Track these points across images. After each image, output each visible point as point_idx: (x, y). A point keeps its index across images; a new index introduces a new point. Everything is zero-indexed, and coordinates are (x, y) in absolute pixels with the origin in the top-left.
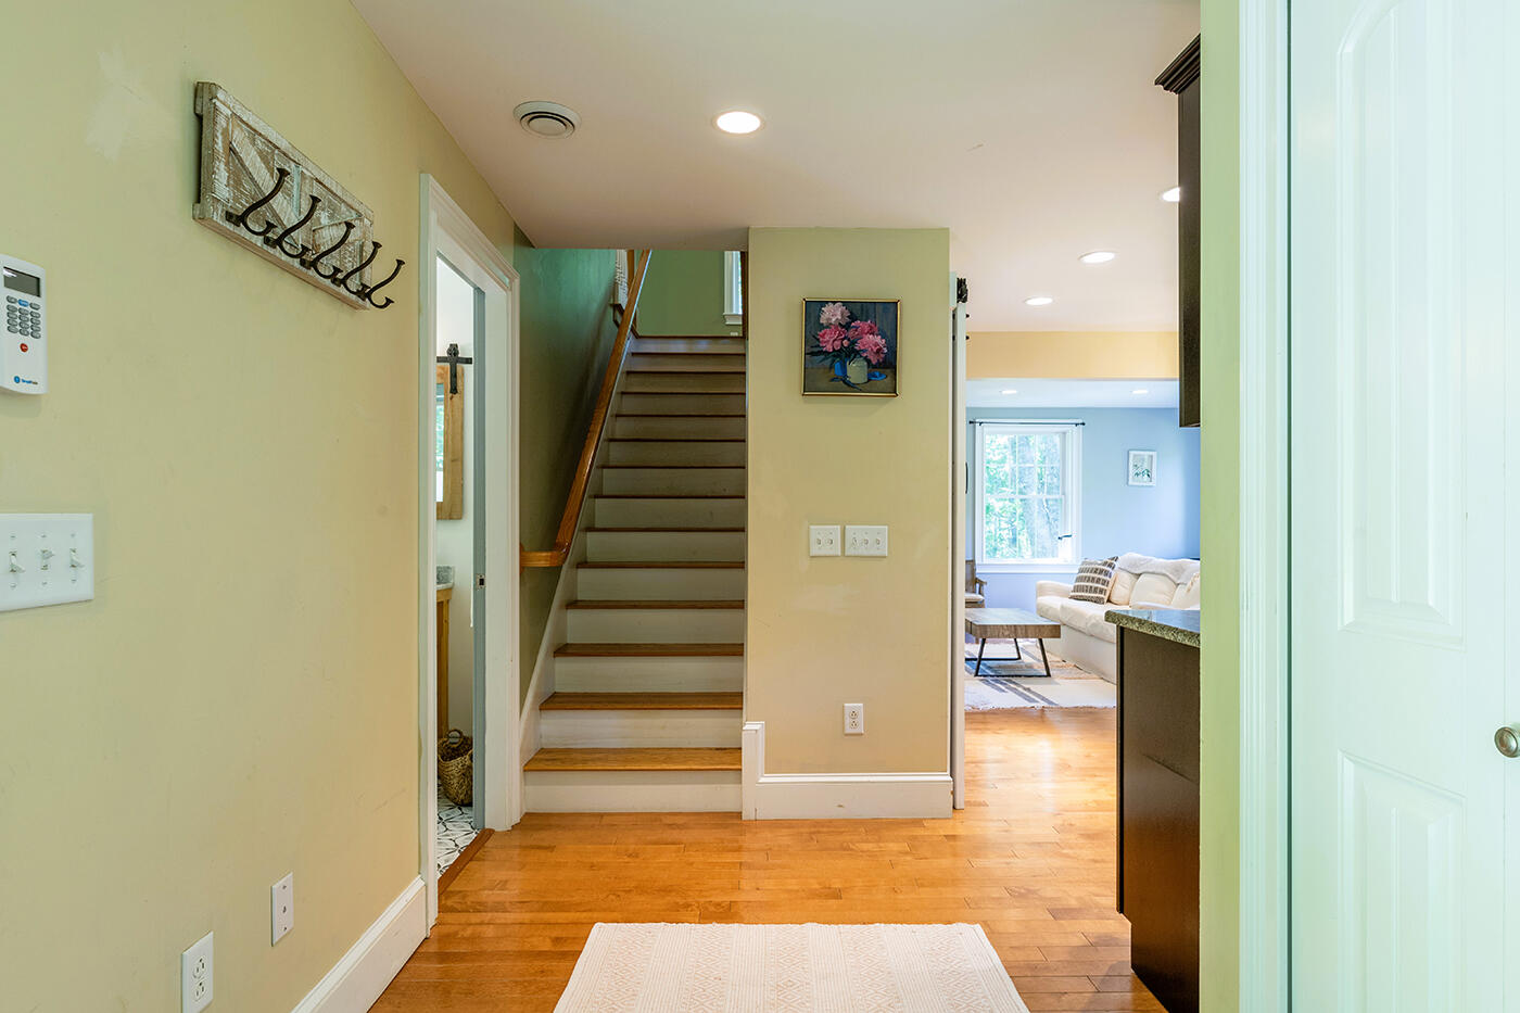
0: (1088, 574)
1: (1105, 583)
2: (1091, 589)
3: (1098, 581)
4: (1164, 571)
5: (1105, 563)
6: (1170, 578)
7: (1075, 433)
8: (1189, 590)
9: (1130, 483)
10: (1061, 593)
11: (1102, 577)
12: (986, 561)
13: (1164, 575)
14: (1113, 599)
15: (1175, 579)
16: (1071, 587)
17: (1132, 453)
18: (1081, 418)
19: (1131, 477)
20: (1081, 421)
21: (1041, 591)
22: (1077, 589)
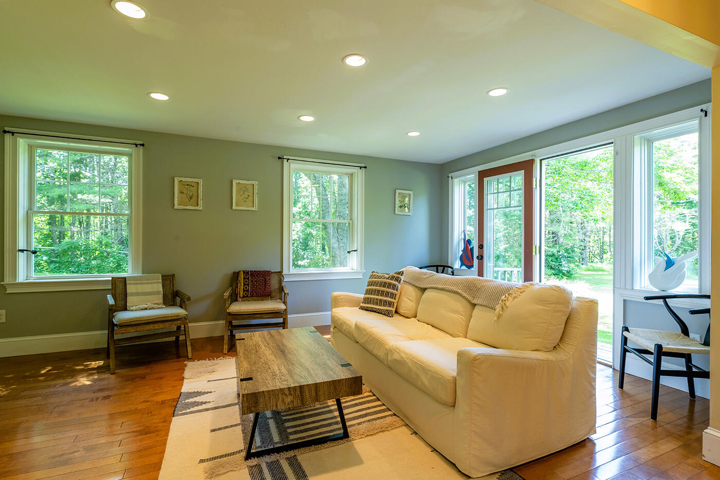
0: (378, 288)
1: (393, 296)
2: (380, 302)
3: (387, 294)
4: (455, 289)
5: (392, 278)
6: (464, 297)
7: (359, 175)
8: (499, 317)
9: (396, 212)
10: (352, 303)
11: (391, 290)
12: (293, 271)
13: (456, 293)
14: (401, 311)
15: (470, 298)
16: (362, 296)
17: (398, 191)
18: (364, 162)
19: (397, 208)
20: (363, 165)
21: (336, 302)
22: (366, 300)
